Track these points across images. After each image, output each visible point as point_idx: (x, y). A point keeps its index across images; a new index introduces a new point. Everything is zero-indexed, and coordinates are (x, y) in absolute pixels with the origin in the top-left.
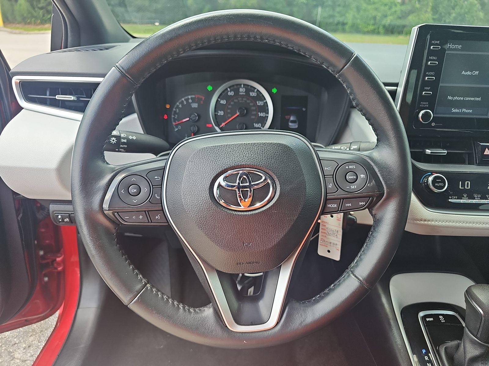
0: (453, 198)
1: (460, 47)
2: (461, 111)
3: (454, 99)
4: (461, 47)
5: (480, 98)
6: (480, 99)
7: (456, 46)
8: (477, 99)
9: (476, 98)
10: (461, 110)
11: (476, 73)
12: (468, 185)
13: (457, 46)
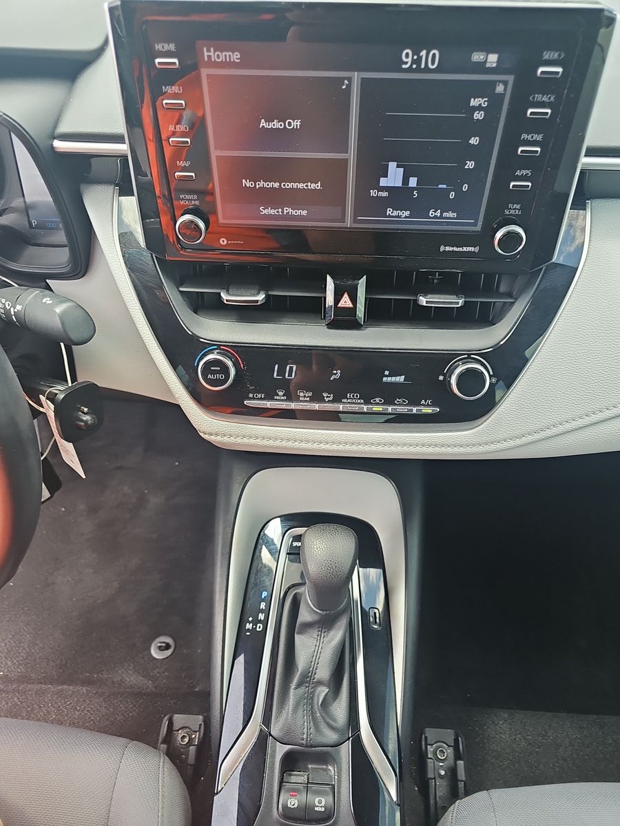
0: (256, 396)
1: (236, 57)
2: (283, 212)
3: (257, 186)
4: (239, 57)
5: (319, 184)
6: (318, 186)
7: (226, 55)
8: (313, 186)
9: (309, 184)
10: (280, 210)
11: (295, 123)
12: (292, 371)
13: (228, 54)
